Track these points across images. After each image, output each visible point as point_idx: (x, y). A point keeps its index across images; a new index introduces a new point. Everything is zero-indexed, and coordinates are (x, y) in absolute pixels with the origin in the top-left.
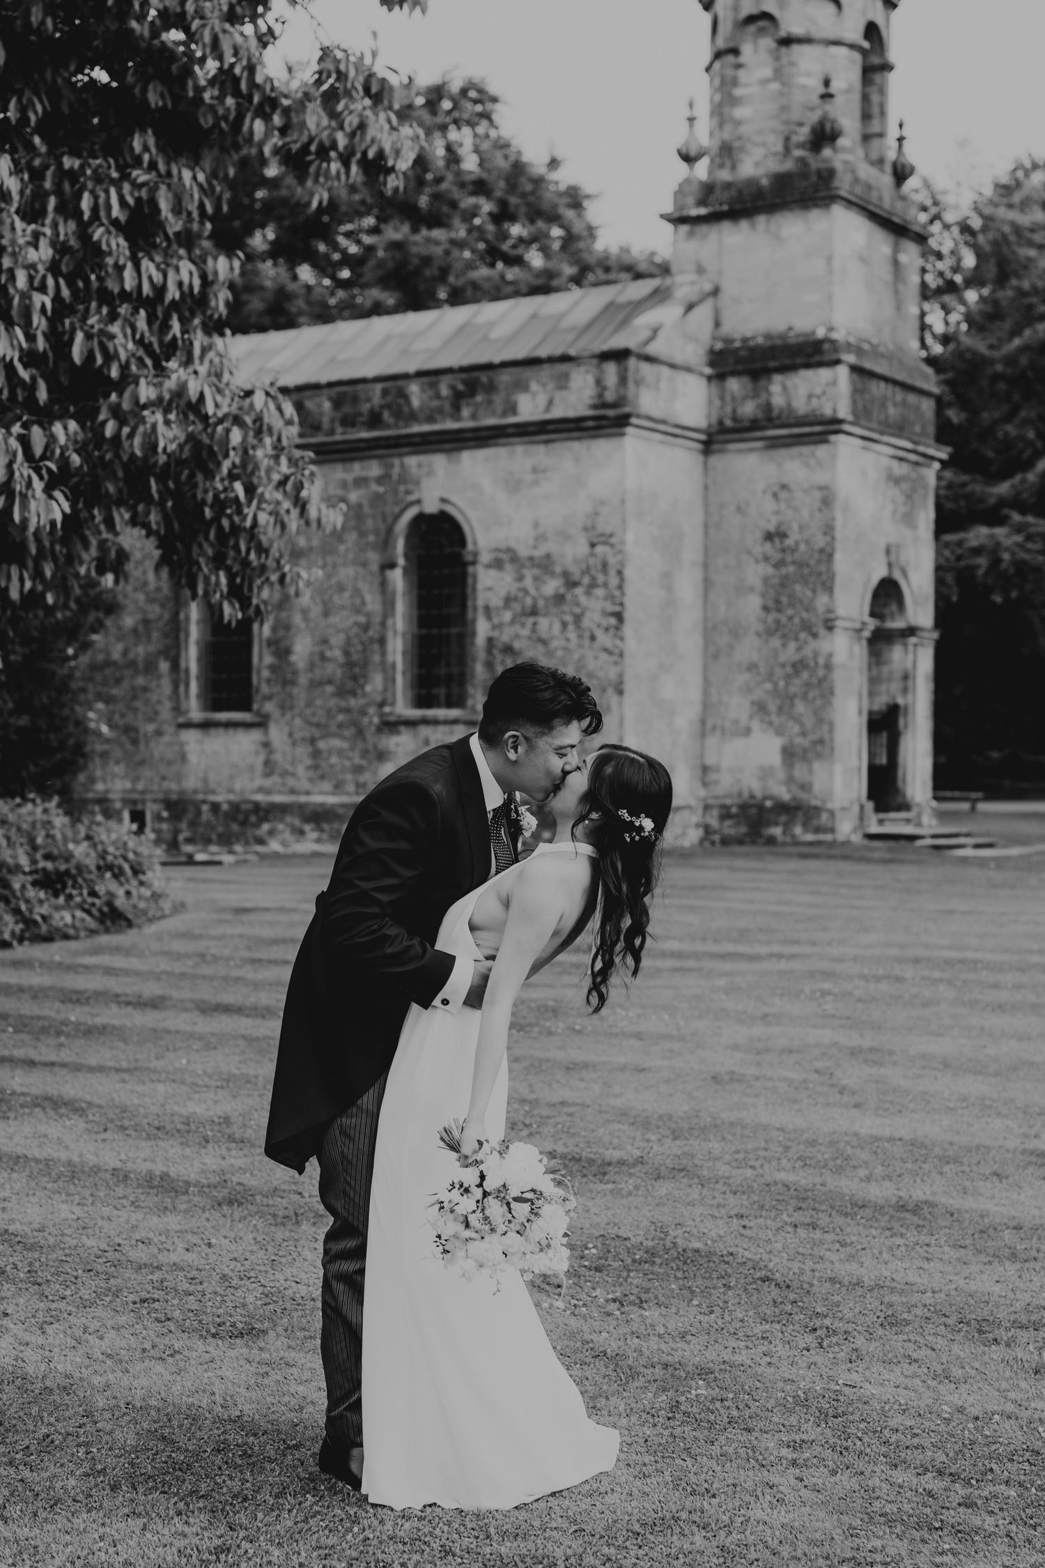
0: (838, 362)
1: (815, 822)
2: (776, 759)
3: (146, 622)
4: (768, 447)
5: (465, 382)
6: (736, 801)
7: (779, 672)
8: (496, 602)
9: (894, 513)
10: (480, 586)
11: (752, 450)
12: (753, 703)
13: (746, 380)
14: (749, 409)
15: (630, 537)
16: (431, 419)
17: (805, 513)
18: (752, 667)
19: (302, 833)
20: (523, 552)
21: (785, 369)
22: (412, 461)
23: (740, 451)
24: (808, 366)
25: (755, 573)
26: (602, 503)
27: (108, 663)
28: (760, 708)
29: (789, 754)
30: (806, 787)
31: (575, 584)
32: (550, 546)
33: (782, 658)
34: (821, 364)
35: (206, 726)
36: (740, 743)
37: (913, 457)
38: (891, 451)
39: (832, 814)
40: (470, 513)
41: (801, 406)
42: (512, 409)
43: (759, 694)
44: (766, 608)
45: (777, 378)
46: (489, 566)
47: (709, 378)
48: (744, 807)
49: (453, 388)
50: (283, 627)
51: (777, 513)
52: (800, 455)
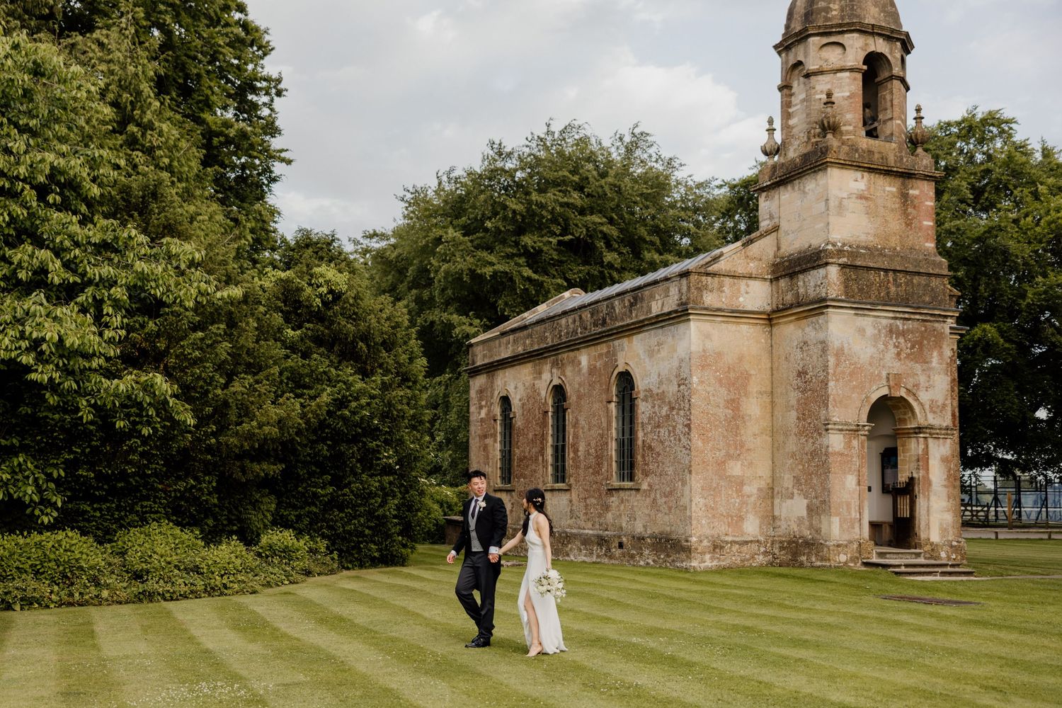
0: (827, 264)
1: (820, 554)
2: (804, 513)
3: (536, 435)
4: (798, 319)
5: (633, 298)
6: (788, 539)
7: (805, 456)
8: (646, 421)
9: (898, 354)
10: (639, 412)
11: (791, 322)
12: (794, 477)
13: (787, 279)
14: (789, 298)
15: (695, 379)
16: (622, 320)
17: (815, 358)
18: (793, 455)
19: (580, 550)
20: (655, 391)
21: (804, 271)
22: (616, 343)
23: (786, 323)
24: (814, 268)
25: (794, 396)
26: (682, 360)
27: (525, 457)
28: (797, 480)
29: (810, 509)
30: (818, 531)
31: (673, 408)
32: (664, 387)
33: (807, 449)
34: (819, 266)
35: (552, 490)
36: (789, 502)
37: (918, 317)
38: (891, 315)
39: (828, 547)
40: (636, 370)
41: (812, 294)
42: (650, 310)
43: (797, 472)
44: (798, 418)
45: (801, 276)
46: (643, 400)
47: (771, 281)
48: (790, 542)
49: (629, 301)
50: (576, 436)
51: (802, 359)
52: (812, 323)
